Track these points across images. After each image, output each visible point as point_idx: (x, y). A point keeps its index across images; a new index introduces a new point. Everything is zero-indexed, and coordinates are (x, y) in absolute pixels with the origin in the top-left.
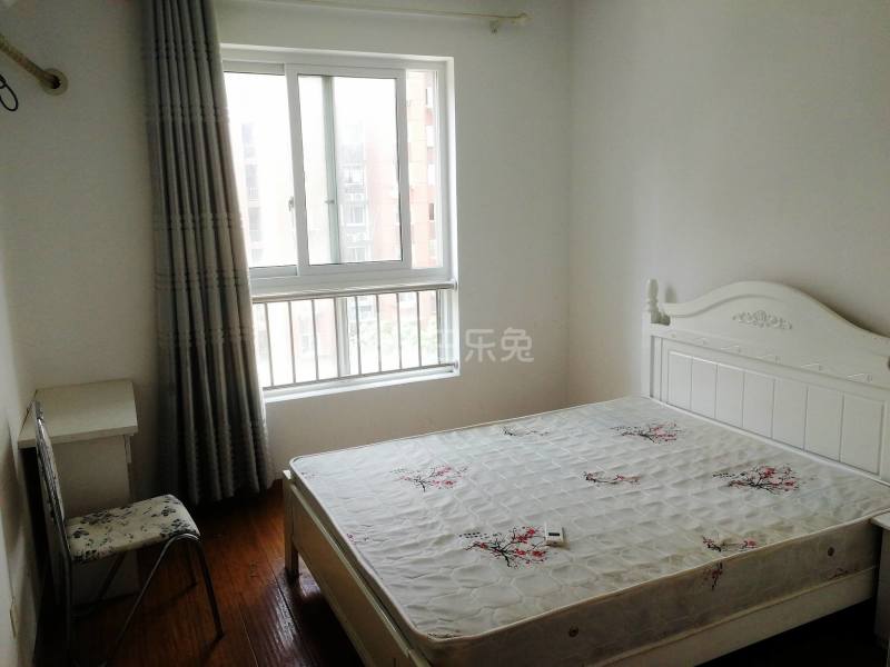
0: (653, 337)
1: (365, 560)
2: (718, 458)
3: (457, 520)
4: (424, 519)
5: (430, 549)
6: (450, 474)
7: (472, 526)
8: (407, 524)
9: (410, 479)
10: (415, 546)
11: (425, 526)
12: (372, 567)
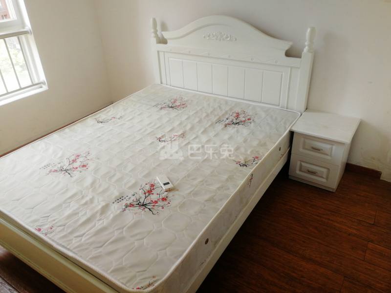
0: (158, 52)
1: (60, 245)
2: (212, 112)
3: (104, 191)
4: (83, 197)
5: (100, 220)
6: (81, 159)
7: (116, 194)
8: (74, 206)
9: (56, 171)
10: (88, 221)
11: (86, 203)
12: (69, 249)
